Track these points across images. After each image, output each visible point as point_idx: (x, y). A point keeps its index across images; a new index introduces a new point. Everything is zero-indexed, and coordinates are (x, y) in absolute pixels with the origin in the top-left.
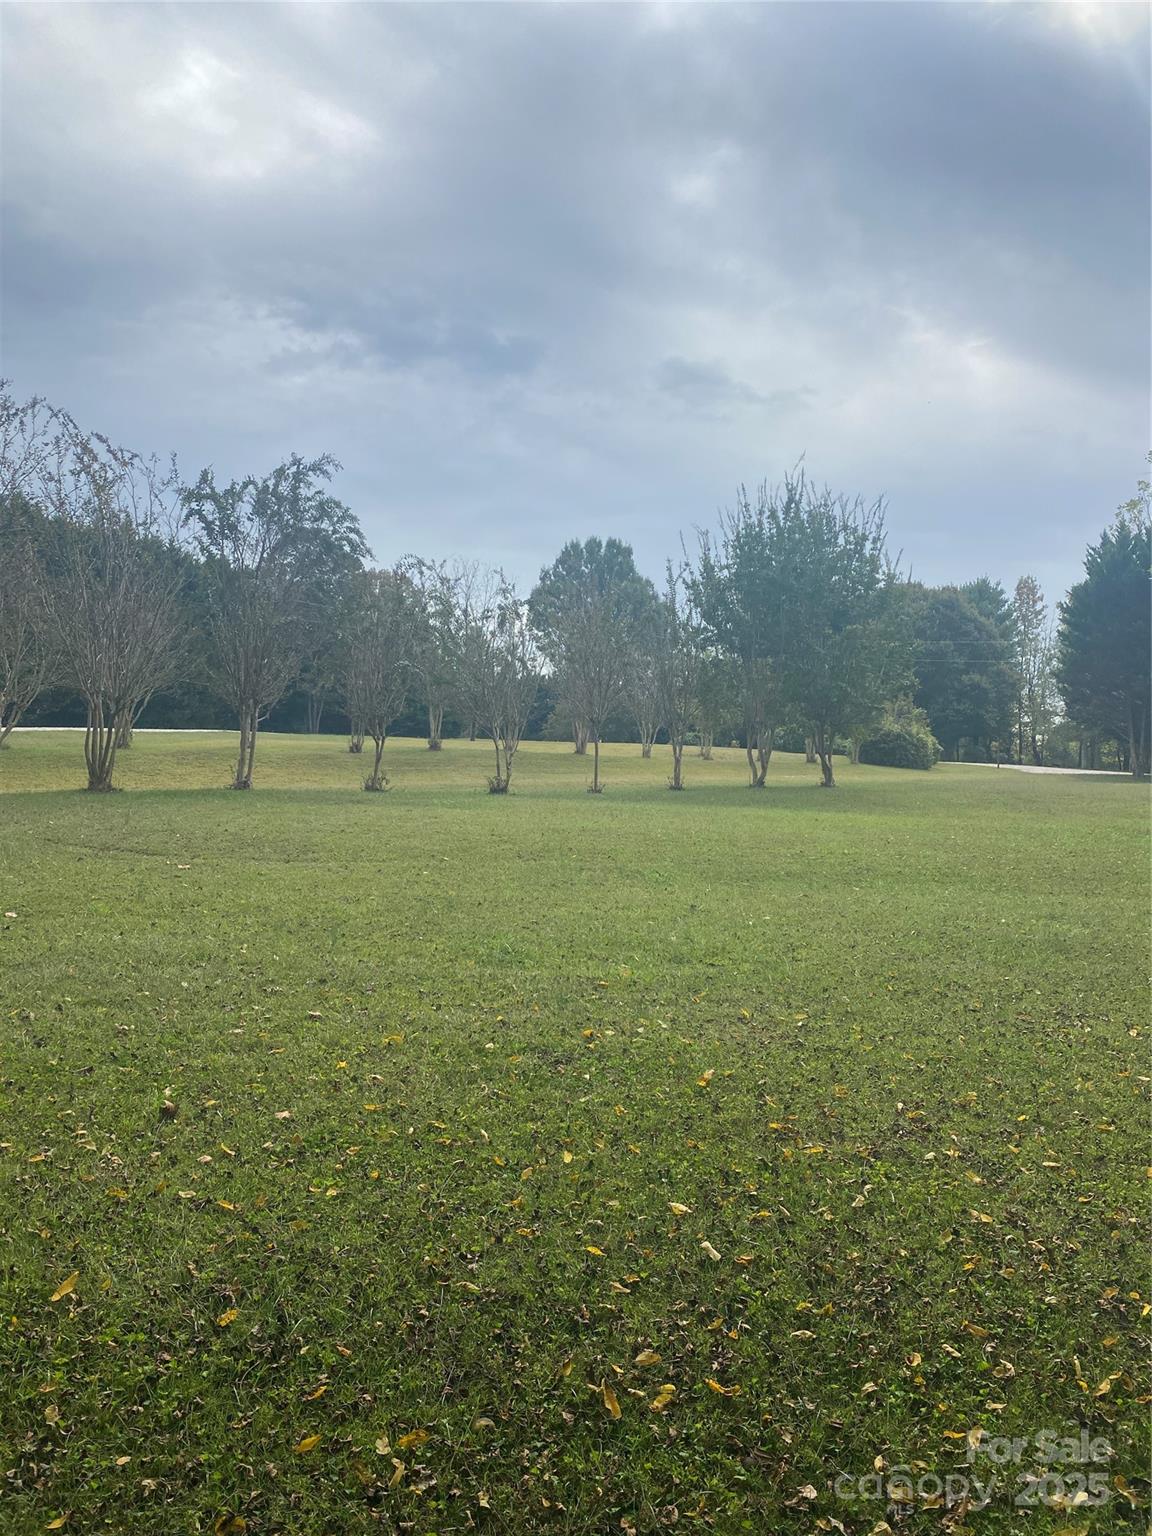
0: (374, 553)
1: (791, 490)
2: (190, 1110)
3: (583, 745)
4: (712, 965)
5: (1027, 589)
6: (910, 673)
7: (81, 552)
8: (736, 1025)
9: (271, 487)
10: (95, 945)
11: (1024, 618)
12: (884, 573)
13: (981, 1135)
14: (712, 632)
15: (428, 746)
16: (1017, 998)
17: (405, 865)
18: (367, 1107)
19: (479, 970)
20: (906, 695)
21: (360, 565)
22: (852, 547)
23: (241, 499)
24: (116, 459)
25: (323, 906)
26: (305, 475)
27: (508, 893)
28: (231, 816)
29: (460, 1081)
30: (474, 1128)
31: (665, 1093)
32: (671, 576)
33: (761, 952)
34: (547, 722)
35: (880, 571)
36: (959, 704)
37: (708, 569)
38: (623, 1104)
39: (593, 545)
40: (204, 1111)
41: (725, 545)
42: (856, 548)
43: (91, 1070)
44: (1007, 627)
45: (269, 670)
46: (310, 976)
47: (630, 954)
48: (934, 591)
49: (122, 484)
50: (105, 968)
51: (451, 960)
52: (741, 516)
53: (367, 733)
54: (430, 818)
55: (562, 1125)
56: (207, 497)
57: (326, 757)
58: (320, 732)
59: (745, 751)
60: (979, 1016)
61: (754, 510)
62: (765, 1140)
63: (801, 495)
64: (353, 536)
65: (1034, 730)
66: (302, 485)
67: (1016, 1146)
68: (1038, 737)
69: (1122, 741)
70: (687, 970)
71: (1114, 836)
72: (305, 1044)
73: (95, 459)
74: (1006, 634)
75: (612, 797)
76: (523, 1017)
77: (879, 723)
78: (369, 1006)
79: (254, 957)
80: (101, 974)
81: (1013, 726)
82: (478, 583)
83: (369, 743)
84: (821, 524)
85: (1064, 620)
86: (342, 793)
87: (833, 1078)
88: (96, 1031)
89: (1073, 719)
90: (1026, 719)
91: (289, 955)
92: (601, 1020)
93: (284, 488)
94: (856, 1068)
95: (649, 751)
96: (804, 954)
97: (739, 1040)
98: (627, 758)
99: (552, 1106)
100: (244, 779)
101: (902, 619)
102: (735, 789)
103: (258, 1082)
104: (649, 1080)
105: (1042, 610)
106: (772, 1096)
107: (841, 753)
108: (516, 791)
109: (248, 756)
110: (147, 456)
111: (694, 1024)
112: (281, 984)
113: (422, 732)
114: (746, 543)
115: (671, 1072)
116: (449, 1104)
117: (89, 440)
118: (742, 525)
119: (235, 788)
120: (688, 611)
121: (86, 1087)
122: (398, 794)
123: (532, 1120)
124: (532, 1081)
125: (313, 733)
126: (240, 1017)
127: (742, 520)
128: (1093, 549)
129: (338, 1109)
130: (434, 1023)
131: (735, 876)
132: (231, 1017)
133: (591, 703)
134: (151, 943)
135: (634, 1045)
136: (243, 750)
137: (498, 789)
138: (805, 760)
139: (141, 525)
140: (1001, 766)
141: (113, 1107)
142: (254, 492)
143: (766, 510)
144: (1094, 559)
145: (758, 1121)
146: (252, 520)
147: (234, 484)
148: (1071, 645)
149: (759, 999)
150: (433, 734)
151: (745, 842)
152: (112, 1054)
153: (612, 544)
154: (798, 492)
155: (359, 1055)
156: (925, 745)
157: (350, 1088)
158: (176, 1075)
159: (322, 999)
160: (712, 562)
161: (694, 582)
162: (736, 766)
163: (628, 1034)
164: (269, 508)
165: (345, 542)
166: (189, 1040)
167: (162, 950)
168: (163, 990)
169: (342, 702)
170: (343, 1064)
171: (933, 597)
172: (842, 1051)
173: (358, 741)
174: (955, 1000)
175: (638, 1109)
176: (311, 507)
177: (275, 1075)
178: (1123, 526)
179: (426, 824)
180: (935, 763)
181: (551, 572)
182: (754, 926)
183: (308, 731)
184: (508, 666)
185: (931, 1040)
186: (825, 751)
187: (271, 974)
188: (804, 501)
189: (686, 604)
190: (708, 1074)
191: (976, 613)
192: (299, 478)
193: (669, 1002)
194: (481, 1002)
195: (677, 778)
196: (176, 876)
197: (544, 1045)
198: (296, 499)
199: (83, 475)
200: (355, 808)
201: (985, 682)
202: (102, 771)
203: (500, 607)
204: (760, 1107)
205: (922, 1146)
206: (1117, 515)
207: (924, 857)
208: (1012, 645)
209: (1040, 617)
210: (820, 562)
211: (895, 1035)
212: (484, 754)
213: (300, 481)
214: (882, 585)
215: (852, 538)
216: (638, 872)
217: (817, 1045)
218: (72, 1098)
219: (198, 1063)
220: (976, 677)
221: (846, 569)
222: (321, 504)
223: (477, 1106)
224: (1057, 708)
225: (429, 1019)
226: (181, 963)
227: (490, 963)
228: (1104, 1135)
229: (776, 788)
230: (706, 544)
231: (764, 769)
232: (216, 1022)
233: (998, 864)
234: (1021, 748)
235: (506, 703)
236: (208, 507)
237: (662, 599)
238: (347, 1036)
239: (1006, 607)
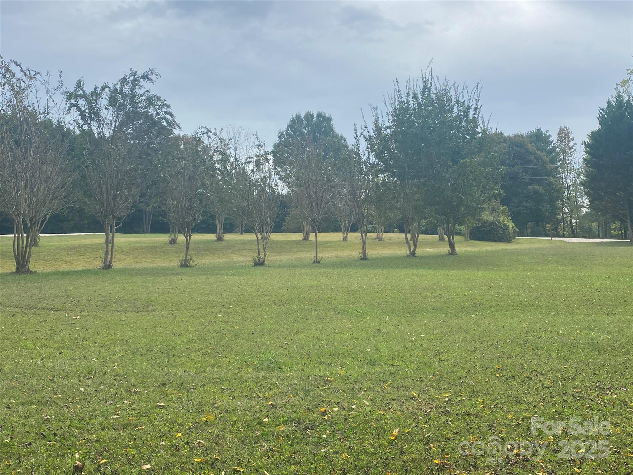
0: (181, 126)
1: (425, 81)
2: (91, 466)
3: (308, 235)
4: (393, 365)
5: (564, 134)
6: (498, 187)
7: (7, 132)
8: (409, 402)
9: (119, 89)
10: (27, 367)
11: (563, 151)
12: (481, 128)
13: (558, 463)
14: (382, 166)
15: (216, 239)
16: (572, 379)
17: (207, 311)
18: (196, 460)
19: (255, 374)
20: (496, 199)
21: (172, 132)
22: (462, 113)
23: (100, 97)
24: (26, 75)
25: (161, 338)
26: (138, 81)
27: (269, 326)
28: (102, 286)
29: (250, 442)
30: (260, 470)
31: (371, 444)
32: (356, 134)
33: (421, 356)
34: (285, 222)
35: (479, 127)
36: (526, 203)
37: (378, 129)
38: (347, 452)
39: (309, 116)
40: (100, 466)
41: (388, 115)
42: (464, 114)
43: (30, 444)
44: (553, 157)
45: (121, 198)
46: (156, 381)
47: (344, 360)
48: (510, 137)
49: (30, 90)
50: (34, 381)
51: (238, 368)
52: (396, 97)
53: (180, 232)
54: (220, 282)
55: (312, 466)
56: (80, 96)
57: (155, 247)
58: (151, 232)
59: (403, 235)
60: (551, 390)
61: (404, 94)
62: (432, 470)
63: (431, 84)
64: (168, 116)
65: (571, 216)
66: (137, 87)
67: (579, 468)
68: (574, 221)
69: (623, 222)
70: (378, 369)
71: (622, 279)
72: (156, 423)
73: (13, 76)
74: (553, 161)
75: (326, 266)
76: (284, 401)
77: (481, 216)
78: (192, 398)
79: (121, 371)
80: (32, 385)
81: (559, 214)
82: (241, 141)
83: (181, 238)
84: (443, 101)
85: (586, 152)
86: (167, 269)
87: (468, 431)
88: (31, 420)
89: (594, 209)
90: (566, 211)
91: (142, 369)
92: (330, 402)
93: (126, 89)
94: (481, 425)
95: (346, 237)
96: (446, 356)
97: (412, 410)
98: (334, 242)
99: (305, 455)
100: (108, 263)
101: (492, 155)
102: (399, 258)
103: (130, 448)
104: (361, 437)
105: (574, 146)
106: (434, 444)
107: (459, 234)
108: (270, 264)
109: (110, 248)
110: (44, 73)
111: (385, 402)
112: (139, 387)
113: (213, 231)
114: (400, 113)
115: (374, 432)
116: (245, 457)
117: (9, 64)
118: (397, 103)
119: (103, 269)
120: (367, 155)
121: (29, 454)
122: (200, 268)
123: (294, 464)
124: (292, 440)
125: (147, 233)
126: (117, 408)
127: (397, 99)
128: (603, 110)
129: (179, 462)
130: (232, 408)
131: (402, 311)
132: (111, 409)
133: (312, 211)
134: (60, 365)
135: (351, 416)
136: (107, 246)
137: (259, 263)
138: (438, 239)
139: (41, 114)
140: (553, 238)
141: (45, 466)
142: (109, 92)
143: (411, 93)
144: (603, 116)
145: (426, 459)
146: (107, 109)
147: (96, 88)
148: (592, 166)
149: (422, 385)
150: (218, 232)
151: (406, 290)
152: (42, 434)
153: (320, 115)
154: (429, 83)
155: (189, 429)
156: (508, 228)
157: (185, 449)
158: (81, 445)
159: (164, 395)
160: (380, 125)
161: (370, 137)
162: (398, 244)
163: (346, 409)
164: (118, 101)
165: (163, 120)
166: (87, 424)
167: (67, 369)
168: (69, 393)
169: (164, 214)
170: (180, 435)
171: (509, 141)
172: (473, 415)
173: (175, 237)
174: (536, 381)
175: (356, 455)
176: (143, 100)
177: (140, 443)
178: (619, 96)
179: (218, 286)
180: (514, 238)
181: (284, 133)
182: (416, 341)
183: (144, 232)
184: (263, 190)
185: (524, 406)
186: (451, 233)
187: (133, 381)
188: (433, 87)
189: (366, 150)
190: (396, 432)
191: (535, 149)
192: (135, 83)
193: (369, 389)
194: (258, 393)
195: (364, 253)
196: (72, 323)
197: (298, 418)
198: (134, 96)
199: (6, 85)
200: (176, 278)
201: (541, 189)
202: (23, 262)
203: (257, 156)
204: (427, 450)
205: (524, 471)
206: (615, 89)
207: (512, 295)
208: (557, 167)
209: (572, 150)
210: (444, 123)
211: (503, 404)
212: (250, 242)
213: (135, 85)
214: (480, 135)
215: (461, 108)
216: (345, 310)
217: (458, 412)
218: (20, 462)
219: (94, 437)
220: (536, 187)
221: (459, 127)
222: (149, 98)
223: (261, 457)
224: (584, 203)
225: (229, 405)
226: (79, 377)
227: (262, 369)
228: (629, 460)
229: (422, 257)
230: (377, 114)
231: (415, 246)
232: (102, 412)
233: (555, 297)
234: (564, 228)
235: (262, 212)
236: (82, 102)
237: (351, 147)
238: (181, 417)
239: (552, 145)
